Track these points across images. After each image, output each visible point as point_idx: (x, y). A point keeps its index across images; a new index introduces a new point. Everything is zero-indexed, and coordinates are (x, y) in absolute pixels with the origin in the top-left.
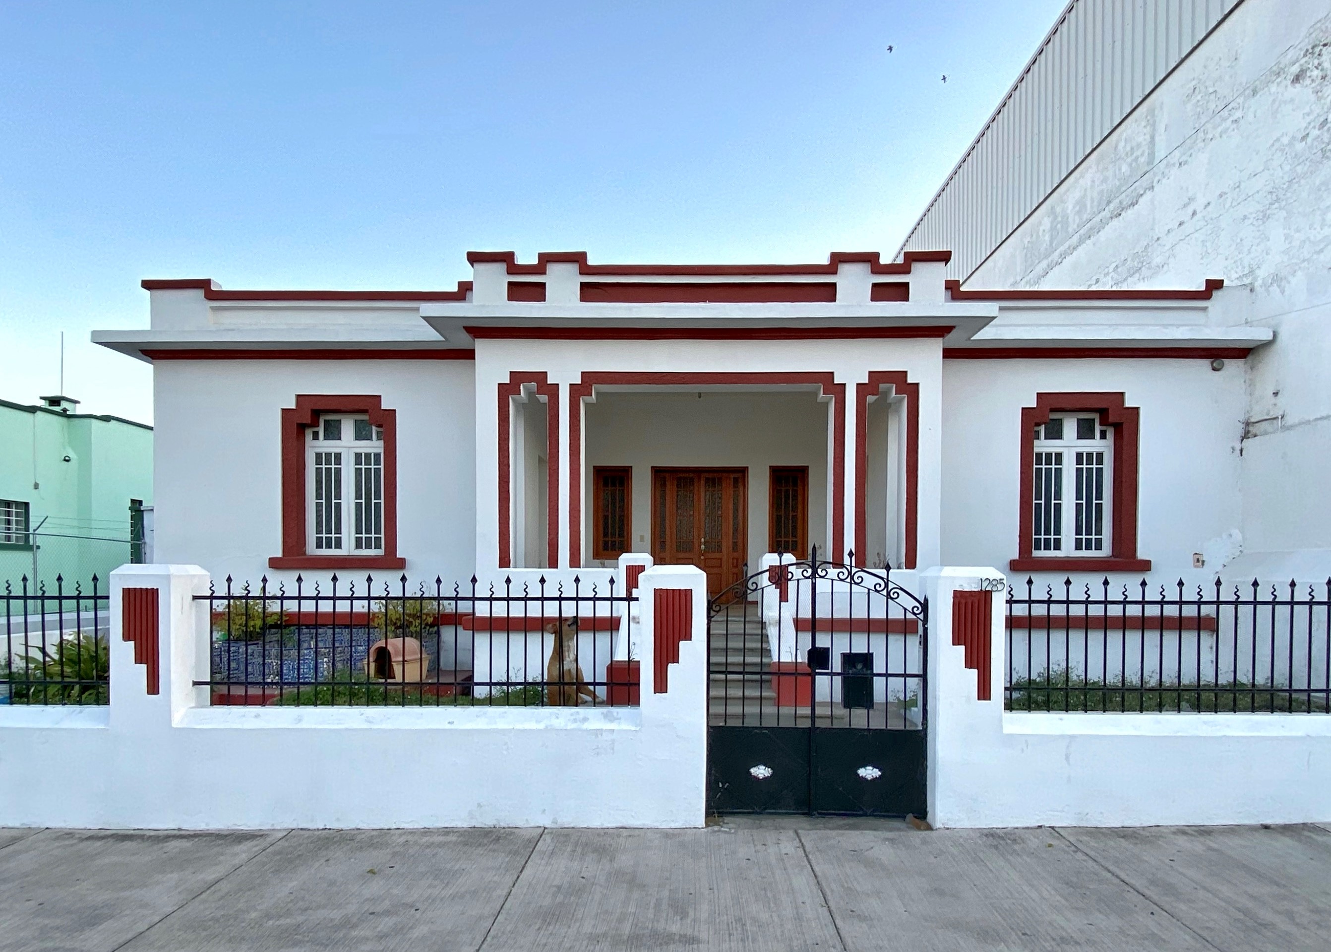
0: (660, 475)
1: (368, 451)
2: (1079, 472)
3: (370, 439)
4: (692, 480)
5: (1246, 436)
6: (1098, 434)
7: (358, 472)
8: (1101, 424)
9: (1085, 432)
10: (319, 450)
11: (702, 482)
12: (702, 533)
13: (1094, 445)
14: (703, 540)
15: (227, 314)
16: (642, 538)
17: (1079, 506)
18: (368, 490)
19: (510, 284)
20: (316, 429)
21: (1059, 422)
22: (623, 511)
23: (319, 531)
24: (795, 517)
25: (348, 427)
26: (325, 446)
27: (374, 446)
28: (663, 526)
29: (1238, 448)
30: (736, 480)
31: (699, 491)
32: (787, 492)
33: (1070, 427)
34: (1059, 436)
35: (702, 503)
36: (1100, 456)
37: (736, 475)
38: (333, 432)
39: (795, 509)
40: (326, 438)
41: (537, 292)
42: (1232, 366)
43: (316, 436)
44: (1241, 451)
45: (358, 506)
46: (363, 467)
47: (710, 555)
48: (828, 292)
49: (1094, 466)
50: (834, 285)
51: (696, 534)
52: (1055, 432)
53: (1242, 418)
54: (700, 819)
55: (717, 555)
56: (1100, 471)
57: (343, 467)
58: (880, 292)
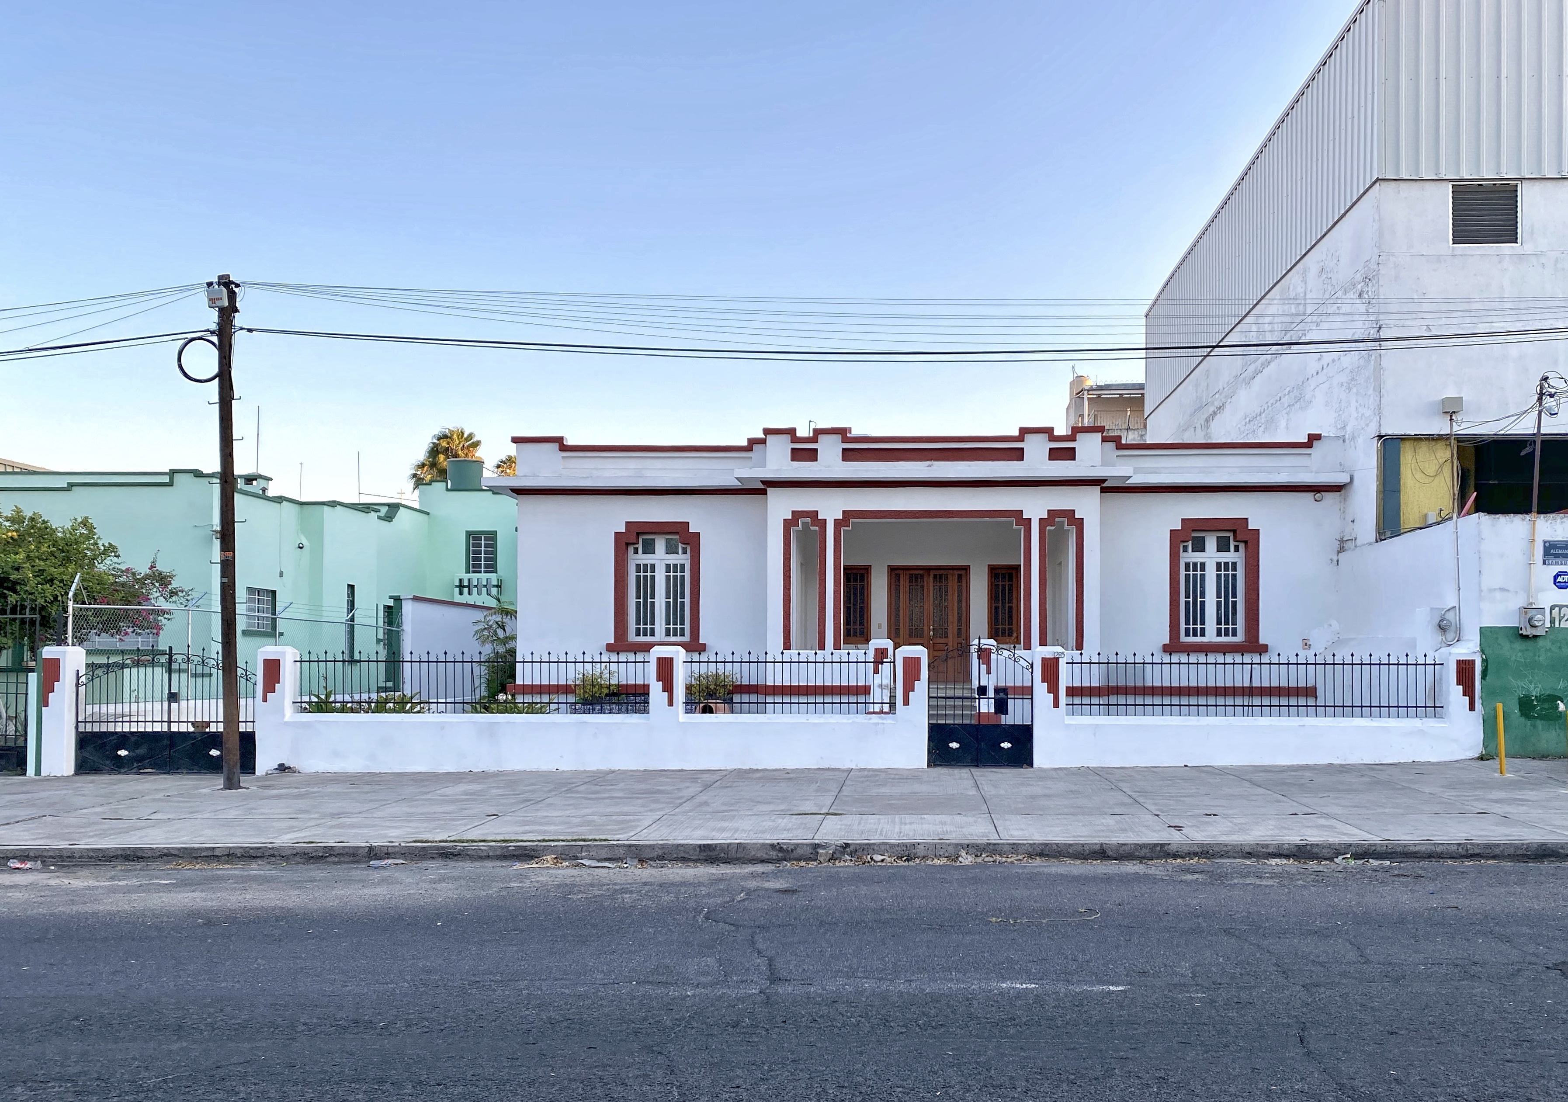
0: (895, 572)
1: (675, 562)
2: (1219, 576)
3: (677, 553)
4: (922, 576)
5: (1341, 550)
6: (1232, 548)
7: (668, 578)
8: (1235, 541)
9: (1222, 546)
10: (638, 562)
11: (931, 579)
12: (931, 623)
13: (1229, 557)
14: (931, 627)
15: (573, 461)
16: (880, 626)
17: (1219, 604)
18: (675, 592)
19: (793, 449)
20: (636, 546)
21: (1203, 540)
22: (863, 603)
23: (638, 623)
24: (1010, 608)
25: (660, 544)
26: (644, 559)
27: (681, 558)
28: (897, 615)
29: (1335, 559)
30: (960, 576)
31: (928, 583)
32: (1004, 586)
33: (1211, 543)
34: (1203, 550)
35: (931, 595)
36: (1234, 565)
37: (959, 572)
38: (649, 548)
39: (1010, 601)
40: (644, 552)
41: (812, 455)
42: (1330, 498)
43: (636, 551)
44: (1338, 561)
45: (668, 604)
46: (672, 574)
47: (939, 640)
48: (1018, 455)
49: (1230, 572)
50: (1022, 449)
51: (926, 622)
52: (1199, 546)
53: (1338, 537)
54: (924, 763)
55: (943, 640)
56: (1234, 577)
57: (656, 574)
58: (1055, 454)
